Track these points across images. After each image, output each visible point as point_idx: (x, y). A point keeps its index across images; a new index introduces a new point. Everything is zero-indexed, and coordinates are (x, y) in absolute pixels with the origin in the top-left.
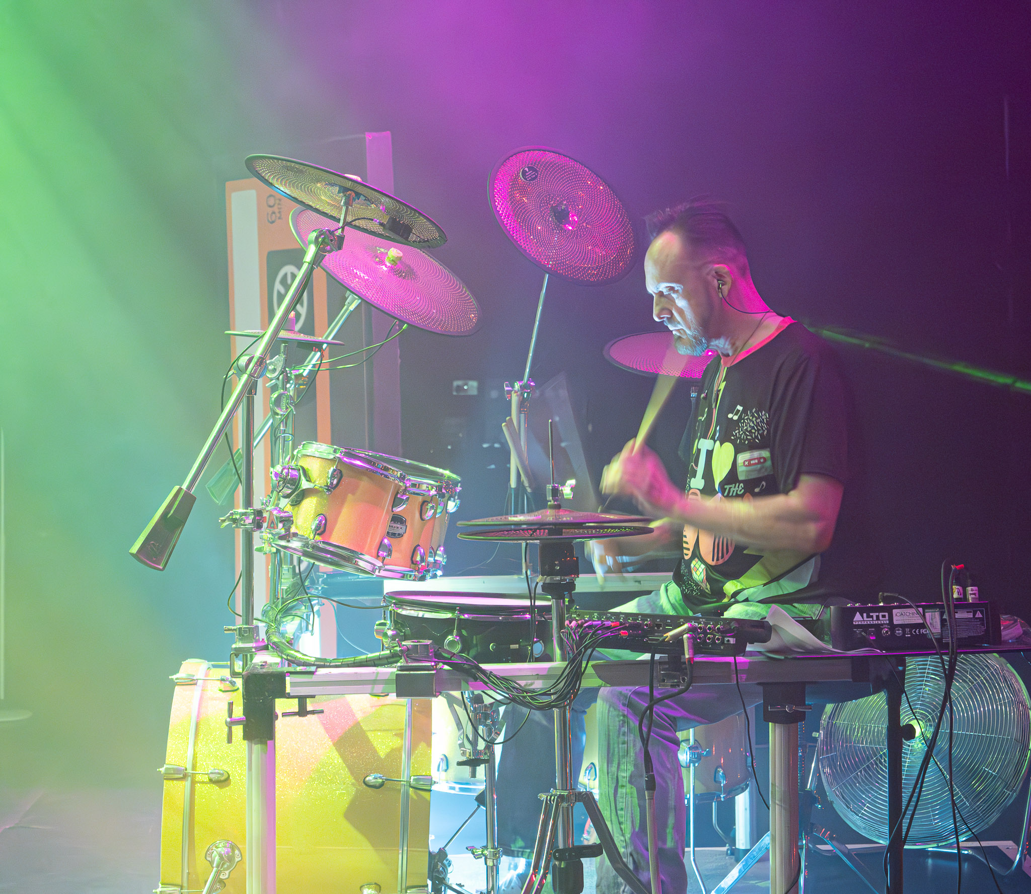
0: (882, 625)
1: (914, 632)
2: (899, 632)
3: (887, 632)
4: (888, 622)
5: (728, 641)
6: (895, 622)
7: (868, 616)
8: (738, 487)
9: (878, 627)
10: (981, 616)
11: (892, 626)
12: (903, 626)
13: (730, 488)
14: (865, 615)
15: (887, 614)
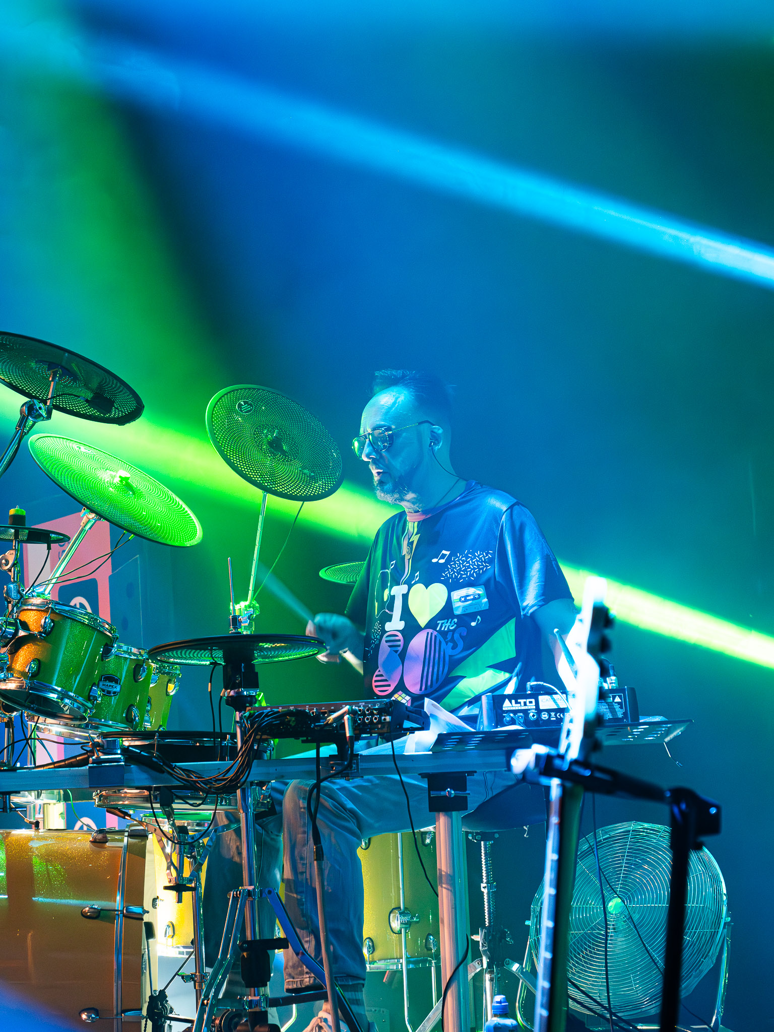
0: (529, 710)
1: (559, 715)
2: (545, 716)
3: (533, 716)
4: (534, 707)
5: (385, 719)
6: (541, 708)
7: (517, 702)
8: (451, 623)
9: (526, 712)
10: (620, 701)
11: (539, 711)
12: (549, 711)
13: (442, 623)
14: (513, 701)
15: (533, 700)
